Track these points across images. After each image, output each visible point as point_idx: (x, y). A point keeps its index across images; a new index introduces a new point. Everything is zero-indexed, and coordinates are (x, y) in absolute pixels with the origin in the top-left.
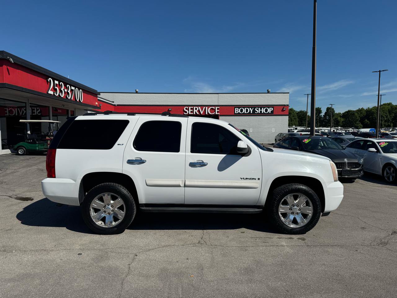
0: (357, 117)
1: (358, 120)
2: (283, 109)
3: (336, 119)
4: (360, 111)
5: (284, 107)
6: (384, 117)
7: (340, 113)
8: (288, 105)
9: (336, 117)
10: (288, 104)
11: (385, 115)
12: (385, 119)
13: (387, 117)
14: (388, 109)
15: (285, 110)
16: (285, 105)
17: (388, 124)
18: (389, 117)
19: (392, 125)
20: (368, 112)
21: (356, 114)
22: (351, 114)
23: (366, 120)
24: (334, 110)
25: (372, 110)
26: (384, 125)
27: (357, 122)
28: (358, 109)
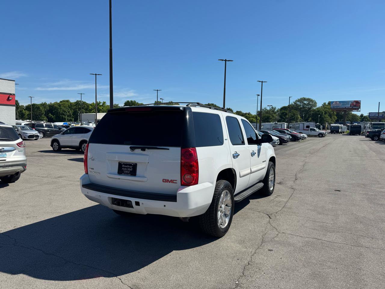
0: (42, 111)
1: (42, 114)
2: (9, 98)
3: (21, 111)
4: (44, 105)
5: (9, 96)
6: (66, 112)
7: (23, 106)
8: (14, 95)
9: (21, 110)
10: (15, 93)
11: (68, 111)
12: (68, 114)
13: (69, 112)
14: (68, 105)
15: (11, 100)
16: (11, 94)
17: (70, 119)
18: (70, 112)
19: (73, 119)
20: (51, 107)
21: (41, 108)
22: (36, 107)
23: (50, 114)
24: (19, 102)
25: (55, 106)
26: (67, 119)
27: (43, 116)
28: (41, 103)
